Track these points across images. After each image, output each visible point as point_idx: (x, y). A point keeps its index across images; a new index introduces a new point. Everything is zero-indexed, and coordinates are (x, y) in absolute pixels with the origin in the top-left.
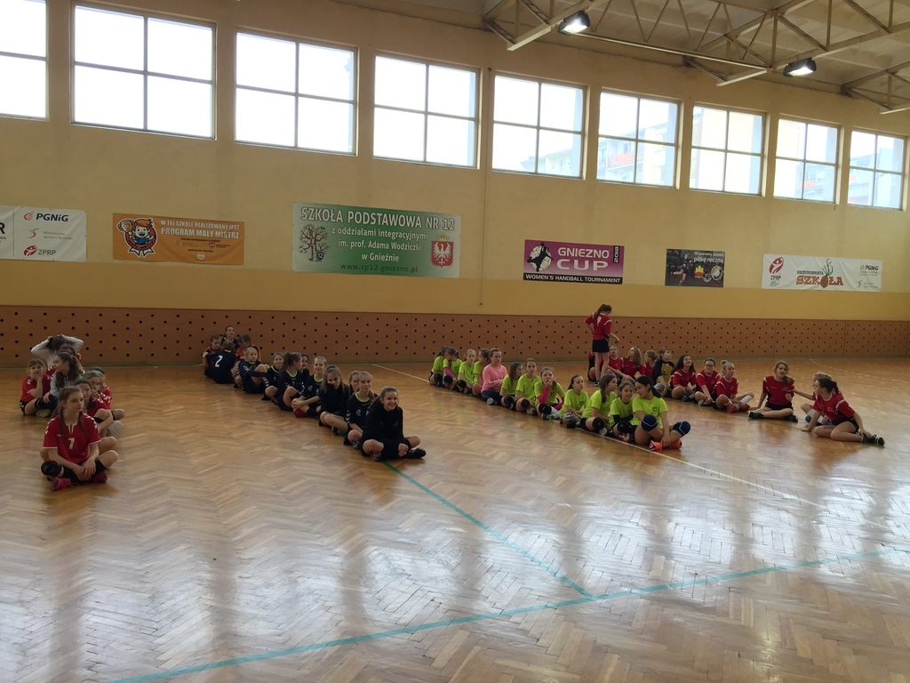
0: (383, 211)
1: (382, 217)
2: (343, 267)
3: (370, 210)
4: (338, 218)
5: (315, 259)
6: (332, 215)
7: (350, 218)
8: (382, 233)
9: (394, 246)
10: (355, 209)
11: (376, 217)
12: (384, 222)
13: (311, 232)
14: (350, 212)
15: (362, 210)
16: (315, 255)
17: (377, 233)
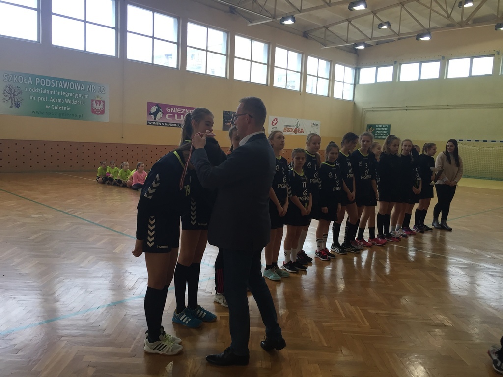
0: (60, 79)
1: (59, 83)
2: (33, 112)
3: (51, 78)
4: (29, 82)
5: (14, 107)
6: (25, 79)
7: (37, 82)
8: (58, 93)
9: (67, 101)
10: (40, 77)
11: (55, 83)
12: (60, 86)
13: (10, 90)
14: (37, 79)
15: (46, 78)
16: (14, 104)
17: (56, 93)
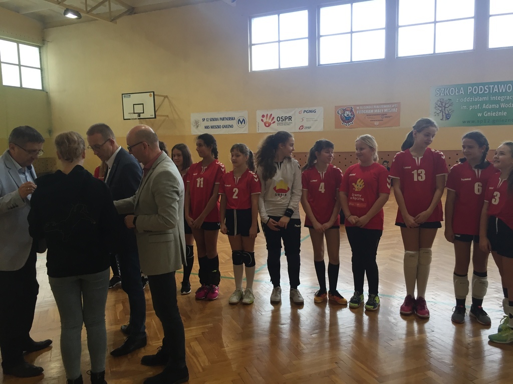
0: (494, 83)
1: (493, 88)
2: (464, 122)
3: (484, 84)
4: (461, 92)
5: (444, 119)
6: (457, 90)
7: (469, 91)
8: (493, 98)
9: (503, 105)
10: (472, 85)
11: (489, 88)
12: (495, 90)
13: (442, 103)
14: (469, 88)
15: (478, 85)
16: (444, 117)
17: (490, 98)
